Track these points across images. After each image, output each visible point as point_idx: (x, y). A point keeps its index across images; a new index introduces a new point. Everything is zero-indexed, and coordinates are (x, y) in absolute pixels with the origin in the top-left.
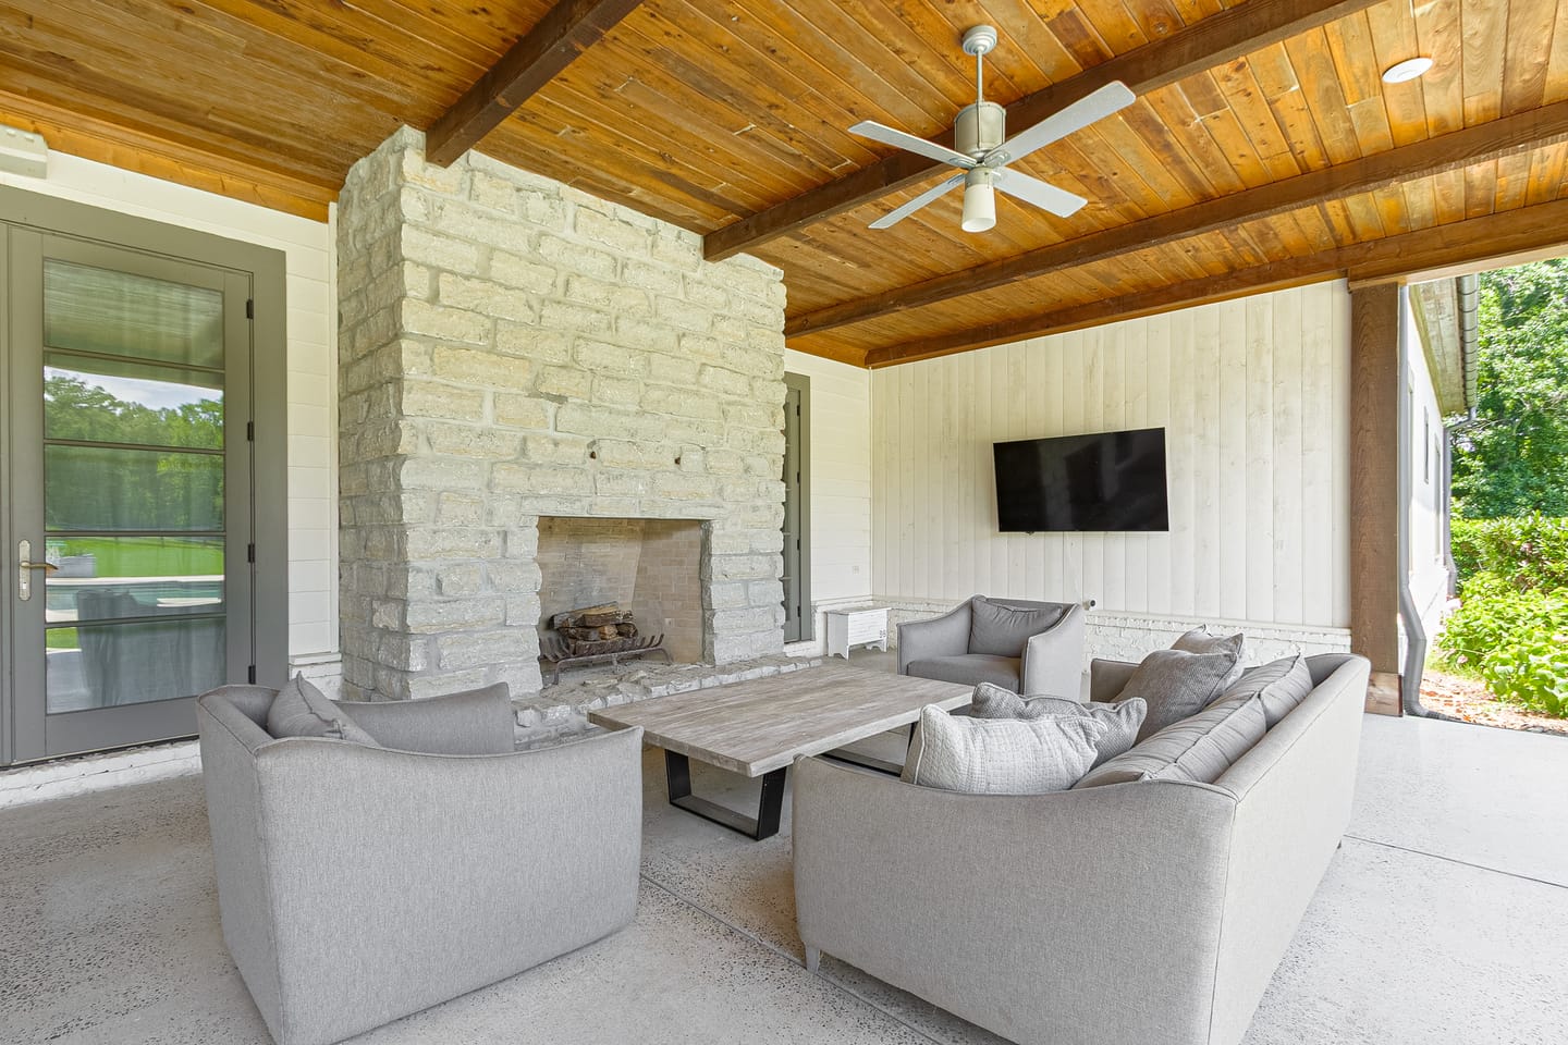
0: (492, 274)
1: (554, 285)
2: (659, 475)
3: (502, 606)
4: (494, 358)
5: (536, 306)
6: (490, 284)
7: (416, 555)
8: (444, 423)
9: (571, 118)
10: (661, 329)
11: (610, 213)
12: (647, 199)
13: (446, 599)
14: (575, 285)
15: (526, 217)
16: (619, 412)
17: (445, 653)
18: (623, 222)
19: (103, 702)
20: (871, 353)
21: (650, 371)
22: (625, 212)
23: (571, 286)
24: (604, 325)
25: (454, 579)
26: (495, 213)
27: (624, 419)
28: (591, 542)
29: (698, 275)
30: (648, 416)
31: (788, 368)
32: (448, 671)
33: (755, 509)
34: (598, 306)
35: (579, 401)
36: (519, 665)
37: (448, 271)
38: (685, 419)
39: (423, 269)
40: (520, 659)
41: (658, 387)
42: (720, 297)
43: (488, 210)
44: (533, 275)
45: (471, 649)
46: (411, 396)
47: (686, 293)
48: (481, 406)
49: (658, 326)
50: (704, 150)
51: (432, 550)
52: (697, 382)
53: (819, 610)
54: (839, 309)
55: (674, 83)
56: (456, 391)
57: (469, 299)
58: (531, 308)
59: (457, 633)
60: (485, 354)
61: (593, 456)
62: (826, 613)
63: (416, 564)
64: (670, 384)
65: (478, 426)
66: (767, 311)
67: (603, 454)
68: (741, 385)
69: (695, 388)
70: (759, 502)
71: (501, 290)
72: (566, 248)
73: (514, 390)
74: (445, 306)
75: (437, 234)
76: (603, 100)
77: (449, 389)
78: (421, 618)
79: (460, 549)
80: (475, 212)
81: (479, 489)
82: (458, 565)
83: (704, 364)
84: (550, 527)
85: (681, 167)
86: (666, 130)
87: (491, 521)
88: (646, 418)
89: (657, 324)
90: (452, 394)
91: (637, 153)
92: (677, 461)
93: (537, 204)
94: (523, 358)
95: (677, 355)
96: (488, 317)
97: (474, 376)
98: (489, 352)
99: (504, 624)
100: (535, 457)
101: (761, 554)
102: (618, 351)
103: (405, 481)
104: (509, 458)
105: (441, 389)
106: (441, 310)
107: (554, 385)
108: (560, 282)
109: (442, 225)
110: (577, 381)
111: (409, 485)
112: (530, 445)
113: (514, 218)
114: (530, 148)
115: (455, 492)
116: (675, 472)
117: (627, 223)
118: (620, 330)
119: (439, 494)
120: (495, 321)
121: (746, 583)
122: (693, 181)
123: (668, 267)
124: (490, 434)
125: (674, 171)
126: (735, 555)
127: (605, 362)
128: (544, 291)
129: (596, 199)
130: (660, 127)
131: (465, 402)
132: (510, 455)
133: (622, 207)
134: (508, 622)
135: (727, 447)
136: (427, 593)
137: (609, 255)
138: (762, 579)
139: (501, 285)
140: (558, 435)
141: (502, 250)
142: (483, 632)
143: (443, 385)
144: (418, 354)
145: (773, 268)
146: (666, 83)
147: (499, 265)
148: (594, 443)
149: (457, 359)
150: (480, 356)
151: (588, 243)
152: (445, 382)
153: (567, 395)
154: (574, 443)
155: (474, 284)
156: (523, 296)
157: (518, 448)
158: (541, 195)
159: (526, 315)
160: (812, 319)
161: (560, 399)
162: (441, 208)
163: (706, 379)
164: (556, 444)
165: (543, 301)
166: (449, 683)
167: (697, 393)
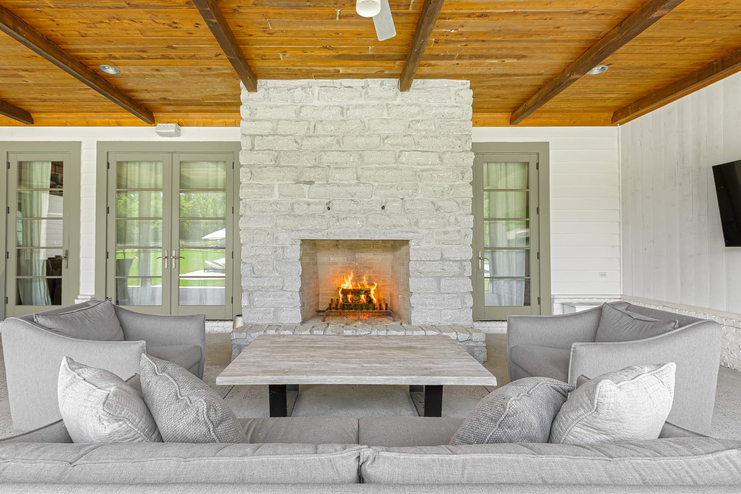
0: (278, 131)
1: (308, 129)
2: (370, 216)
3: (282, 281)
4: (278, 169)
5: (299, 141)
6: (277, 136)
7: (244, 257)
8: (256, 200)
9: (276, 50)
10: (371, 137)
11: (338, 85)
12: (350, 71)
13: (257, 276)
14: (319, 126)
15: (293, 101)
16: (345, 185)
17: (256, 299)
18: (346, 87)
19: (200, 303)
20: (615, 114)
21: (363, 161)
22: (346, 82)
23: (317, 127)
24: (335, 142)
25: (259, 267)
26: (279, 104)
27: (348, 188)
28: (361, 252)
29: (398, 101)
30: (362, 185)
31: (475, 140)
32: (257, 307)
33: (445, 233)
34: (331, 133)
35: (321, 182)
36: (290, 309)
37: (258, 135)
38: (388, 184)
39: (248, 137)
40: (290, 306)
41: (370, 169)
42: (415, 110)
43: (275, 103)
44: (297, 127)
45: (268, 299)
46: (243, 191)
47: (389, 114)
48: (272, 191)
49: (370, 136)
50: (337, 35)
51: (250, 255)
52: (396, 162)
53: (556, 301)
54: (541, 91)
55: (283, 11)
56: (260, 186)
57: (268, 145)
58: (296, 142)
59: (262, 291)
60: (274, 168)
61: (329, 209)
62: (563, 304)
63: (244, 260)
64: (377, 166)
65: (272, 200)
66: (454, 110)
67: (335, 207)
68: (433, 158)
69: (395, 165)
70: (449, 228)
71: (282, 138)
72: (314, 110)
73: (288, 182)
74: (256, 150)
75: (254, 121)
76: (273, 35)
77: (258, 185)
78: (247, 283)
79: (263, 255)
80: (270, 106)
81: (272, 228)
82: (262, 261)
83: (402, 151)
84: (337, 245)
85: (342, 49)
86: (311, 35)
87: (277, 242)
88: (360, 186)
89: (369, 135)
90: (260, 187)
91: (317, 52)
92: (383, 208)
93: (299, 93)
94: (293, 166)
95: (383, 149)
96: (276, 151)
97: (269, 178)
98: (276, 167)
99: (282, 289)
100: (297, 212)
101: (451, 261)
102: (343, 154)
103: (241, 226)
104: (285, 213)
105: (255, 186)
106: (255, 152)
107: (307, 176)
108: (312, 126)
109: (257, 117)
110: (319, 173)
111: (242, 227)
112: (296, 206)
113: (288, 103)
114: (282, 70)
115: (260, 230)
116: (382, 214)
117: (349, 87)
118: (345, 143)
119: (253, 231)
120: (279, 152)
121: (438, 279)
122: (356, 53)
123: (376, 102)
124: (276, 203)
125: (341, 52)
126: (429, 261)
127: (336, 161)
128: (303, 133)
129: (329, 80)
130: (305, 35)
131: (265, 190)
132: (286, 211)
133: (345, 80)
134: (284, 289)
135: (420, 196)
136: (249, 273)
137: (338, 106)
138: (452, 277)
139: (281, 135)
140: (311, 200)
141: (282, 120)
142: (273, 292)
143: (256, 184)
144: (246, 173)
145: (460, 81)
146: (279, 13)
147: (281, 127)
148: (330, 202)
149: (262, 172)
150: (271, 169)
151: (327, 104)
152: (257, 183)
153: (314, 180)
154: (320, 203)
155: (271, 138)
156: (293, 138)
157: (290, 208)
158: (300, 89)
159: (294, 146)
160: (529, 103)
161: (311, 183)
162: (256, 109)
163: (403, 159)
164: (309, 205)
165: (303, 138)
166: (258, 313)
167: (396, 169)
